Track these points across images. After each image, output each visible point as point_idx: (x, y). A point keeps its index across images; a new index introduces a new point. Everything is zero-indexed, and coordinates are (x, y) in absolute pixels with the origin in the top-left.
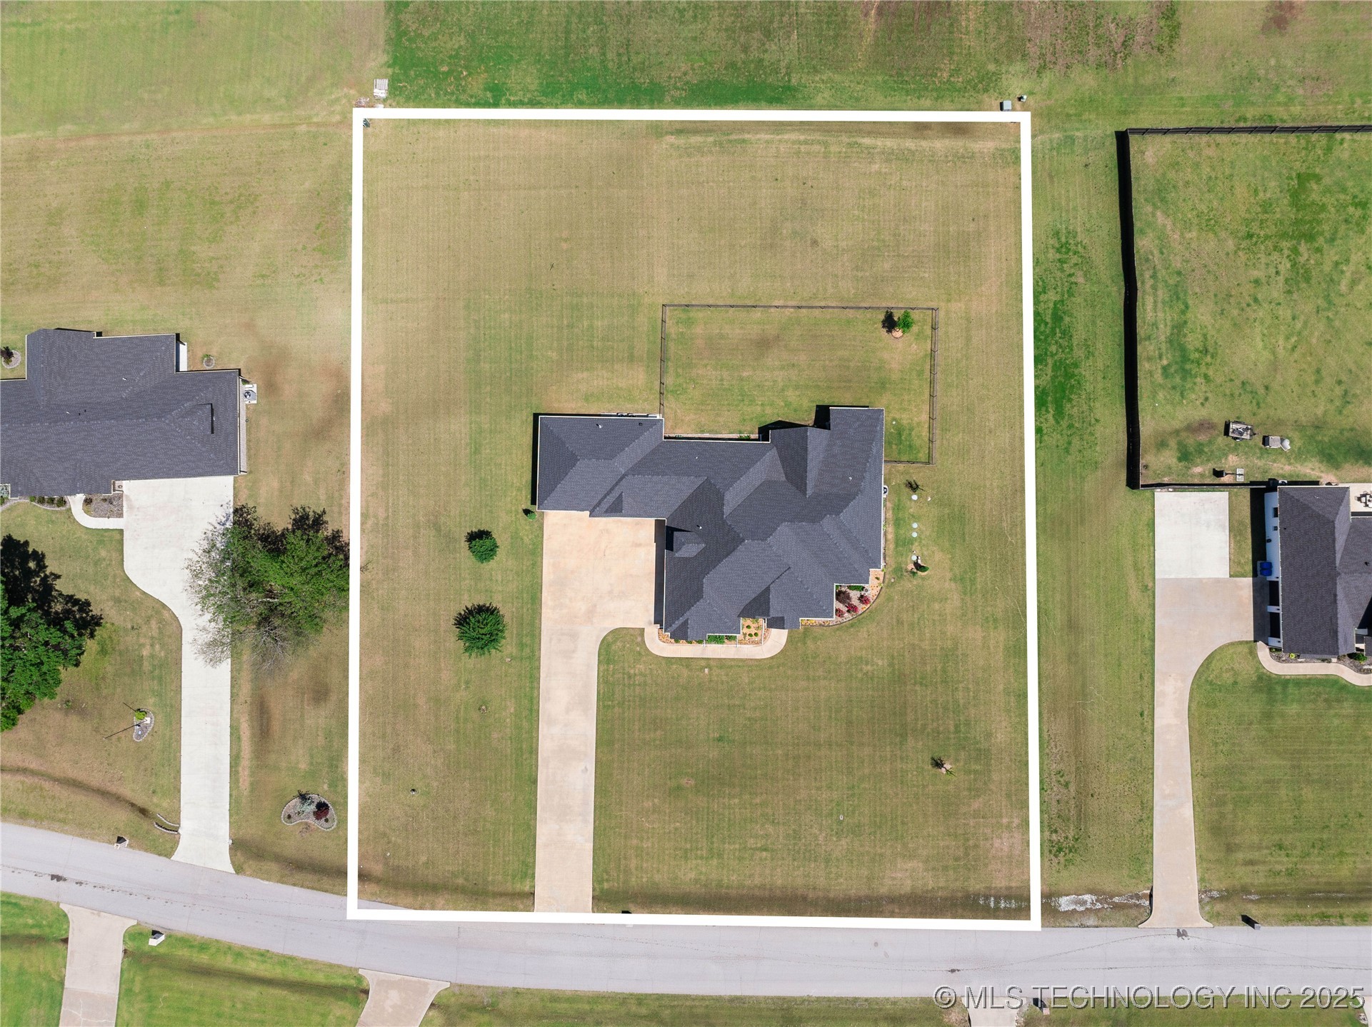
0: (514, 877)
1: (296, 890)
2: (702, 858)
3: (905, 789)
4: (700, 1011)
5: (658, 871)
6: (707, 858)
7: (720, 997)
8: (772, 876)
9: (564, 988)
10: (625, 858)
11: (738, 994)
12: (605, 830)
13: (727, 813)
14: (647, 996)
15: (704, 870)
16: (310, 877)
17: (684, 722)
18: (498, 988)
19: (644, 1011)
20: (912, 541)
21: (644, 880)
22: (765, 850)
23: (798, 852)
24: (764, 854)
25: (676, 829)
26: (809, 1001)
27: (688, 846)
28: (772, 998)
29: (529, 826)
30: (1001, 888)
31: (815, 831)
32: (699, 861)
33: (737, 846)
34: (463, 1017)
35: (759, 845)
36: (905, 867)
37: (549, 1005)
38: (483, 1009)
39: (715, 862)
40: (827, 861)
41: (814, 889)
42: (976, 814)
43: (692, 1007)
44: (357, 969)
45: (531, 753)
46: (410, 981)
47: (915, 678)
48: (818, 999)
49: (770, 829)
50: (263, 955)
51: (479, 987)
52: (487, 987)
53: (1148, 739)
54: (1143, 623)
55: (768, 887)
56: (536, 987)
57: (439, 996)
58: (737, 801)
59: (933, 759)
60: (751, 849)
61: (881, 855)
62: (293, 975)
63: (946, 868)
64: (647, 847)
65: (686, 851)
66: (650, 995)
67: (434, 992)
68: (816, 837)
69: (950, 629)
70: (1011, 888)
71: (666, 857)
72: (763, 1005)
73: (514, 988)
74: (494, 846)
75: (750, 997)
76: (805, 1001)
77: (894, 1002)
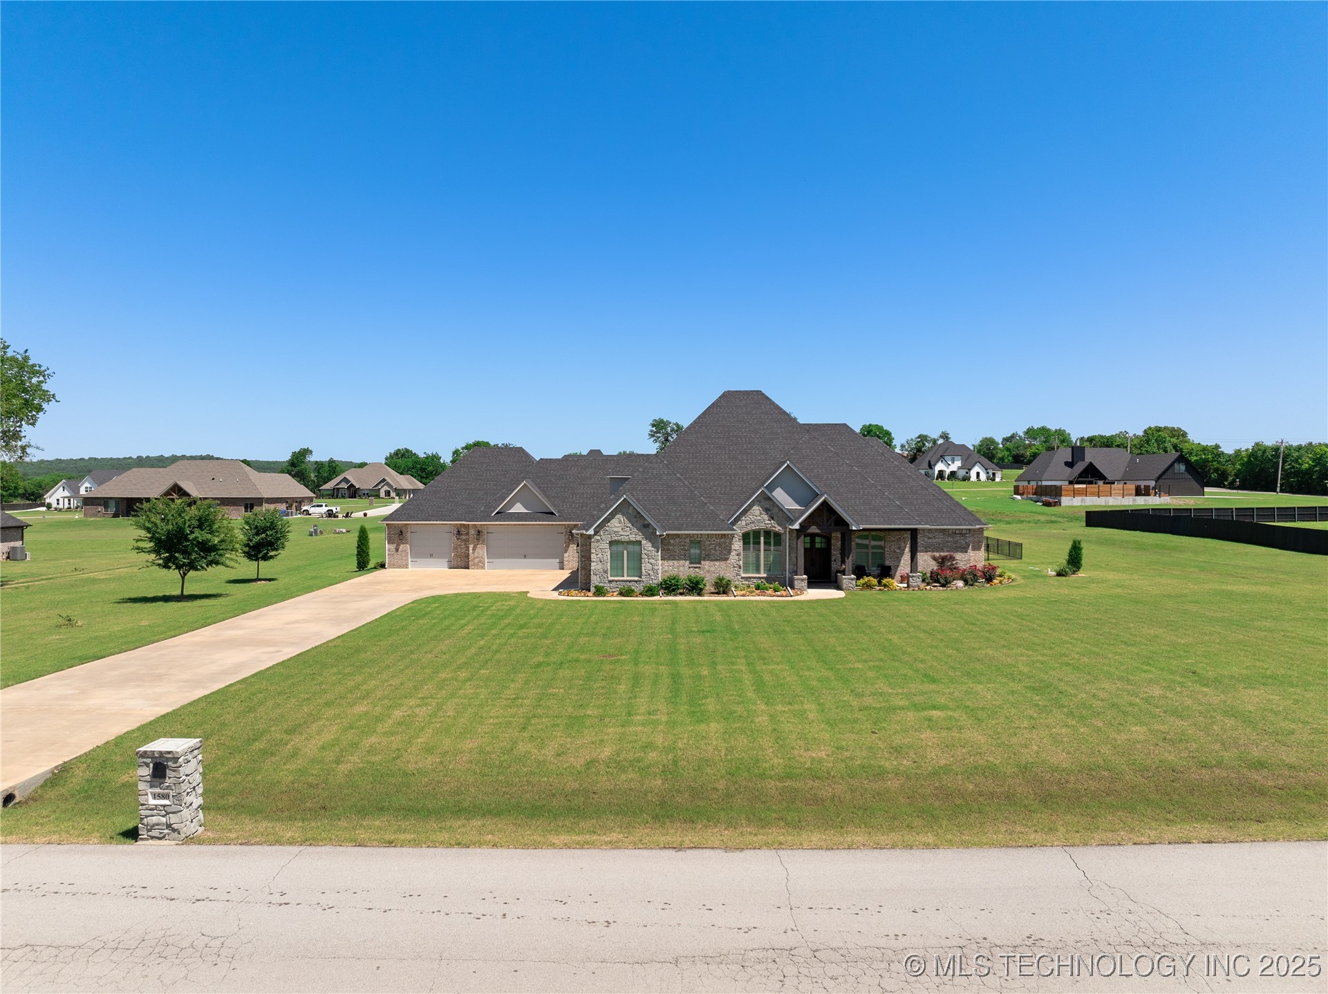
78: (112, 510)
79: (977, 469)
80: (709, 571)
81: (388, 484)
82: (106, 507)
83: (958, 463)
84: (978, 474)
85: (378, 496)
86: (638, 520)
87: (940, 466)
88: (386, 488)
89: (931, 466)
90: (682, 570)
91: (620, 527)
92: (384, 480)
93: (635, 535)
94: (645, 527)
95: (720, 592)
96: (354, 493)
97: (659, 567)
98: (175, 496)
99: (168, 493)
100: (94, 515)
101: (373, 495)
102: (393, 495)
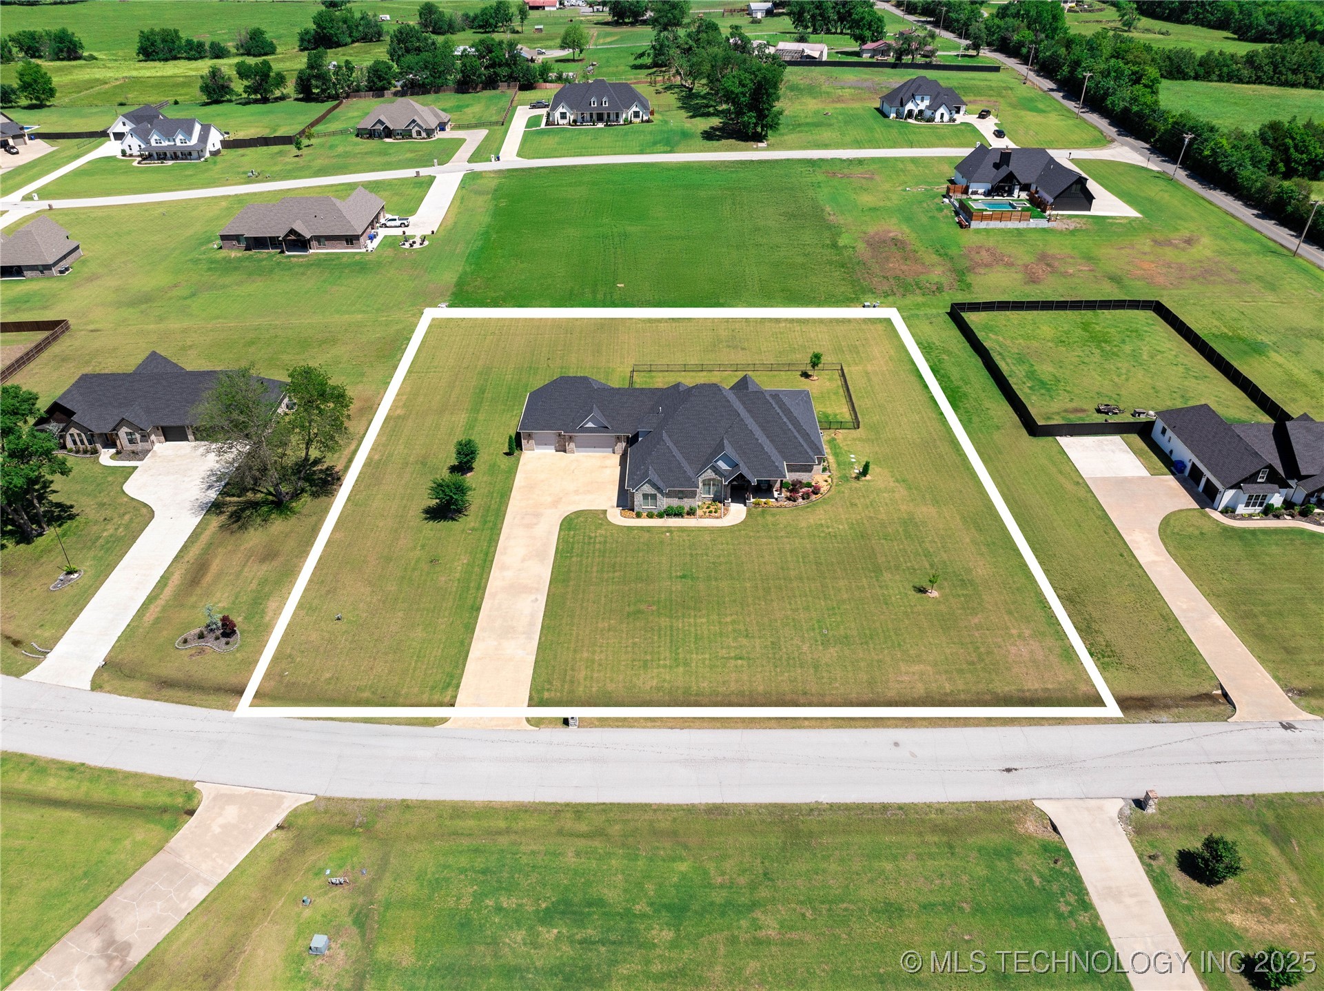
0: (433, 688)
1: (157, 704)
2: (665, 666)
3: (891, 608)
4: (664, 825)
5: (611, 681)
6: (671, 667)
7: (693, 805)
8: (750, 681)
9: (473, 799)
10: (573, 670)
11: (718, 800)
12: (551, 645)
13: (693, 630)
14: (589, 807)
15: (668, 678)
16: (179, 694)
17: (645, 566)
18: (382, 800)
19: (583, 827)
20: (852, 463)
21: (594, 689)
22: (741, 658)
23: (780, 659)
24: (740, 662)
25: (635, 644)
26: (820, 810)
27: (649, 657)
28: (767, 806)
29: (462, 643)
30: (1036, 690)
31: (796, 641)
32: (661, 670)
33: (707, 656)
34: (320, 841)
35: (732, 655)
36: (911, 670)
37: (448, 823)
38: (350, 829)
39: (681, 669)
40: (816, 667)
41: (805, 693)
42: (979, 627)
43: (651, 822)
44: (193, 783)
45: (478, 589)
46: (262, 794)
47: (878, 535)
48: (833, 807)
49: (744, 641)
50: (73, 769)
51: (355, 800)
52: (364, 800)
53: (1139, 570)
54: (1087, 501)
55: (747, 693)
56: (435, 799)
57: (295, 813)
58: (704, 620)
59: (914, 587)
60: (723, 658)
61: (879, 661)
62: (100, 793)
63: (960, 671)
64: (601, 659)
65: (646, 662)
66: (594, 805)
67: (289, 807)
68: (799, 647)
69: (903, 508)
70: (1048, 689)
71: (622, 668)
72: (755, 817)
73: (403, 801)
74: (416, 662)
75: (736, 805)
76: (813, 809)
77: (941, 809)
78: (243, 245)
79: (942, 110)
80: (687, 503)
81: (418, 125)
82: (239, 242)
83: (927, 102)
84: (942, 115)
85: (411, 136)
86: (654, 485)
87: (910, 106)
88: (417, 128)
89: (902, 105)
90: (674, 502)
91: (647, 489)
92: (414, 121)
93: (653, 491)
94: (658, 489)
95: (691, 513)
96: (389, 133)
97: (664, 503)
98: (293, 237)
99: (287, 235)
100: (231, 248)
101: (406, 134)
102: (424, 134)
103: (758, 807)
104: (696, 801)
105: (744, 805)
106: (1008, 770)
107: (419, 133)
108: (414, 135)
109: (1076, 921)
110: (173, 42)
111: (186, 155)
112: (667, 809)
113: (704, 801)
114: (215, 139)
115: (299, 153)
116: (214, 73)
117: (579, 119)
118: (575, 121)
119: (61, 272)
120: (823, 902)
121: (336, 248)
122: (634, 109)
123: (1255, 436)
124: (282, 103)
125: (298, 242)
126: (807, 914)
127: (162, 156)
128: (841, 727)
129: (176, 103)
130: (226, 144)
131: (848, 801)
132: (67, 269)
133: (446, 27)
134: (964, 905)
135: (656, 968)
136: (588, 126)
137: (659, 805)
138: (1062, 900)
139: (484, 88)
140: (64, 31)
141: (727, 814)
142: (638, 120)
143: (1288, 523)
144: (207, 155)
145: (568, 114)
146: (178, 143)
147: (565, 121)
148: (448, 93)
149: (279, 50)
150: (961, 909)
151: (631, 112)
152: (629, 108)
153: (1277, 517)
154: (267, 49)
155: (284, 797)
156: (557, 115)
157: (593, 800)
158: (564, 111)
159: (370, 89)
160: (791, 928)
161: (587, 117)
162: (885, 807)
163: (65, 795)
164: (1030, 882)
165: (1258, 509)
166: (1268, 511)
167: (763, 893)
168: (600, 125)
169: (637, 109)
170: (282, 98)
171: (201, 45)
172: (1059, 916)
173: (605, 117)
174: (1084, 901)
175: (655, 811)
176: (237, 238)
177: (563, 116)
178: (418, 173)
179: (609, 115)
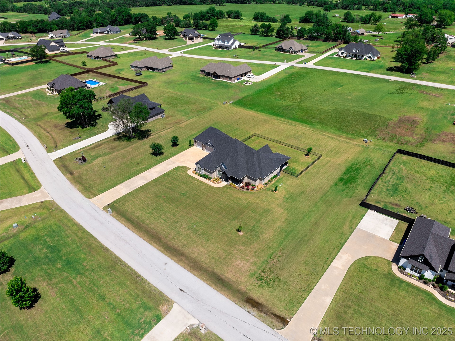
3: (222, 230)
4: (93, 246)
5: (131, 209)
6: (147, 213)
8: (158, 227)
10: (128, 202)
13: (165, 207)
15: (143, 215)
17: (178, 187)
20: (278, 186)
22: (164, 220)
23: (173, 226)
25: (148, 203)
26: (125, 266)
27: (146, 208)
30: (227, 277)
31: (184, 224)
32: (144, 213)
33: (158, 215)
34: (43, 209)
35: (164, 218)
36: (200, 249)
37: (63, 219)
39: (148, 215)
40: (178, 233)
41: (166, 238)
42: (239, 250)
44: (42, 186)
46: (47, 194)
47: (252, 210)
48: (129, 267)
49: (172, 217)
55: (154, 229)
57: (46, 201)
58: (171, 207)
59: (238, 228)
60: (161, 218)
61: (196, 242)
63: (213, 258)
64: (136, 203)
65: (144, 209)
67: (47, 199)
68: (182, 226)
69: (273, 206)
70: (231, 280)
71: (138, 207)
72: (111, 257)
73: (63, 209)
75: (111, 251)
76: (124, 264)
77: (150, 286)
88: (291, 50)
91: (199, 166)
92: (291, 47)
94: (201, 167)
95: (210, 179)
96: (283, 50)
97: (204, 172)
98: (215, 74)
99: (214, 73)
100: (202, 74)
101: (288, 51)
102: (293, 52)
103: (115, 255)
104: (105, 245)
105: (113, 253)
106: (182, 290)
107: (292, 52)
108: (290, 52)
109: (134, 337)
110: (263, 16)
111: (226, 48)
112: (99, 242)
113: (106, 246)
114: (237, 44)
115: (254, 52)
116: (256, 26)
117: (348, 55)
118: (346, 56)
119: (163, 72)
120: (93, 284)
121: (226, 80)
122: (369, 55)
123: (441, 243)
124: (271, 37)
125: (216, 76)
126: (87, 284)
127: (220, 47)
128: (160, 251)
129: (244, 33)
130: (240, 46)
131: (134, 268)
132: (165, 71)
133: (351, 20)
134: (118, 310)
135: (49, 271)
136: (349, 59)
137: (99, 241)
138: (139, 330)
139: (332, 41)
140: (238, 11)
141: (107, 252)
142: (370, 59)
143: (429, 288)
144: (232, 49)
145: (344, 53)
146: (225, 44)
147: (343, 56)
148: (320, 41)
149: (292, 22)
150: (116, 311)
151: (368, 56)
152: (367, 54)
153: (425, 283)
154: (289, 21)
155: (49, 197)
156: (340, 53)
157: (89, 231)
158: (343, 52)
159: (297, 37)
160: (80, 284)
161: (351, 55)
162: (139, 276)
163: (26, 178)
164: (140, 319)
165: (417, 275)
166: (421, 278)
167: (87, 273)
168: (354, 59)
169: (370, 55)
170: (272, 36)
171: (270, 18)
172: (133, 333)
173: (358, 56)
174: (143, 335)
175: (96, 241)
176: (204, 71)
177: (342, 53)
178: (276, 63)
179: (359, 56)
